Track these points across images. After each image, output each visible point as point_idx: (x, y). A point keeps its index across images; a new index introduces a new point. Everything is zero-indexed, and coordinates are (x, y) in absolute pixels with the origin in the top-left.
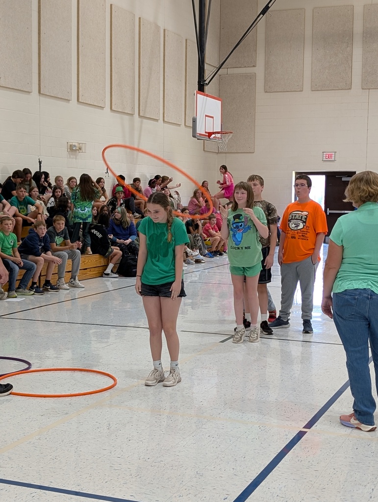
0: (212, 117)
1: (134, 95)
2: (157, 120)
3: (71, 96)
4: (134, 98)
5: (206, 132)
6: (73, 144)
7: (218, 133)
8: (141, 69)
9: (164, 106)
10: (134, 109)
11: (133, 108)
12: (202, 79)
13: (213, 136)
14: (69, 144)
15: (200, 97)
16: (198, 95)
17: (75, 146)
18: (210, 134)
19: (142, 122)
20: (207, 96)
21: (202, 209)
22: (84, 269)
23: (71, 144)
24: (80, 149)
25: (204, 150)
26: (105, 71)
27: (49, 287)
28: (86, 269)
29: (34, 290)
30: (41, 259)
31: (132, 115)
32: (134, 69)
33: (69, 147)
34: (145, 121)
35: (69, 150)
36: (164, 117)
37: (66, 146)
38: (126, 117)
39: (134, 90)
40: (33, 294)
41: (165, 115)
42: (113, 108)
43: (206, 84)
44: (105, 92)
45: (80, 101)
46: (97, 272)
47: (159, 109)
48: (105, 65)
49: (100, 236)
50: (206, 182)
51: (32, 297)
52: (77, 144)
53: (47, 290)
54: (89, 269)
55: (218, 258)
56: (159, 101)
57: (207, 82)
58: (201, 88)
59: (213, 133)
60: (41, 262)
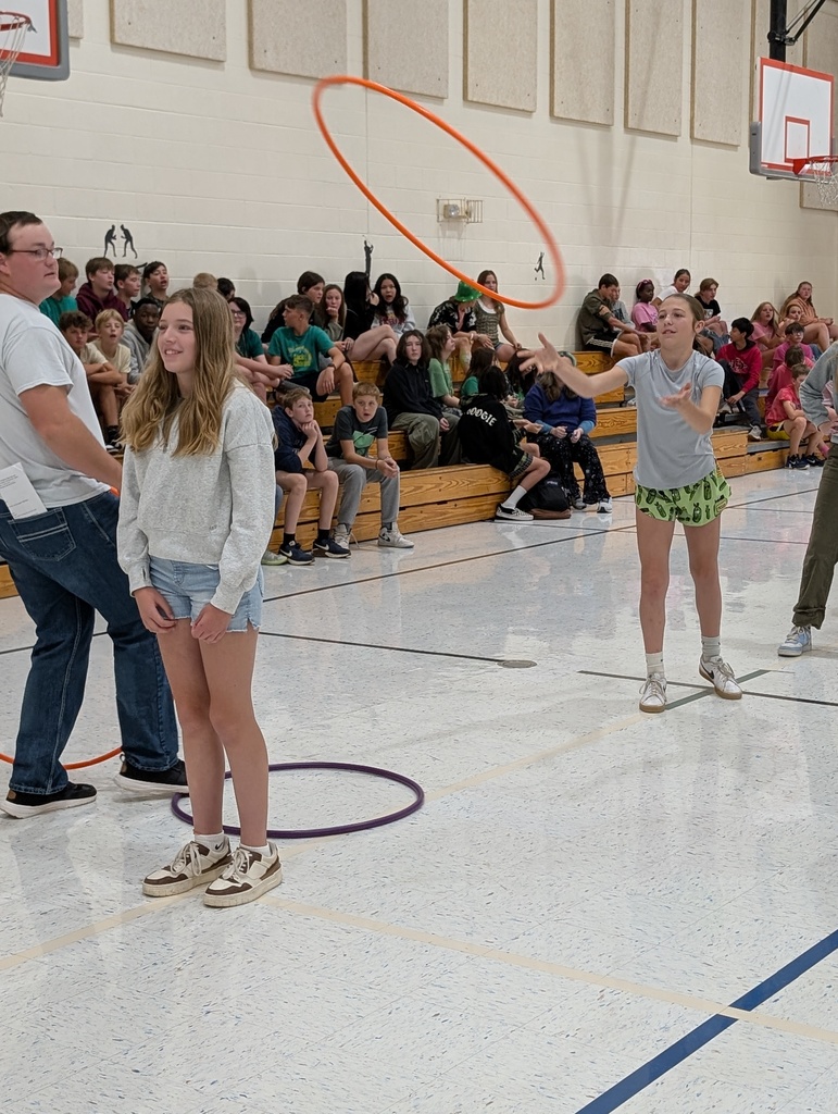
0: (807, 122)
1: (612, 78)
2: (674, 137)
3: (447, 87)
4: (612, 87)
5: (787, 160)
6: (451, 203)
7: (819, 160)
8: (631, 14)
9: (692, 102)
10: (613, 111)
11: (610, 111)
12: (779, 30)
13: (807, 167)
14: (442, 203)
15: (772, 73)
16: (765, 67)
17: (455, 207)
18: (798, 164)
19: (633, 144)
20: (792, 69)
21: (779, 351)
22: (439, 503)
23: (446, 203)
24: (468, 213)
25: (801, 206)
26: (536, 23)
27: (327, 548)
28: (445, 502)
29: (290, 554)
30: (300, 480)
31: (607, 127)
32: (612, 15)
33: (441, 211)
34: (641, 139)
35: (441, 218)
36: (692, 128)
37: (435, 208)
38: (592, 133)
39: (613, 67)
40: (287, 563)
41: (696, 125)
42: (557, 112)
43: (791, 40)
44: (536, 75)
45: (470, 98)
46: (475, 509)
47: (680, 109)
48: (536, 8)
49: (490, 420)
50: (807, 286)
51: (282, 570)
52: (458, 203)
53: (322, 554)
54: (453, 503)
55: (807, 473)
56: (680, 91)
57: (791, 35)
58: (778, 52)
59: (807, 161)
60: (300, 487)
